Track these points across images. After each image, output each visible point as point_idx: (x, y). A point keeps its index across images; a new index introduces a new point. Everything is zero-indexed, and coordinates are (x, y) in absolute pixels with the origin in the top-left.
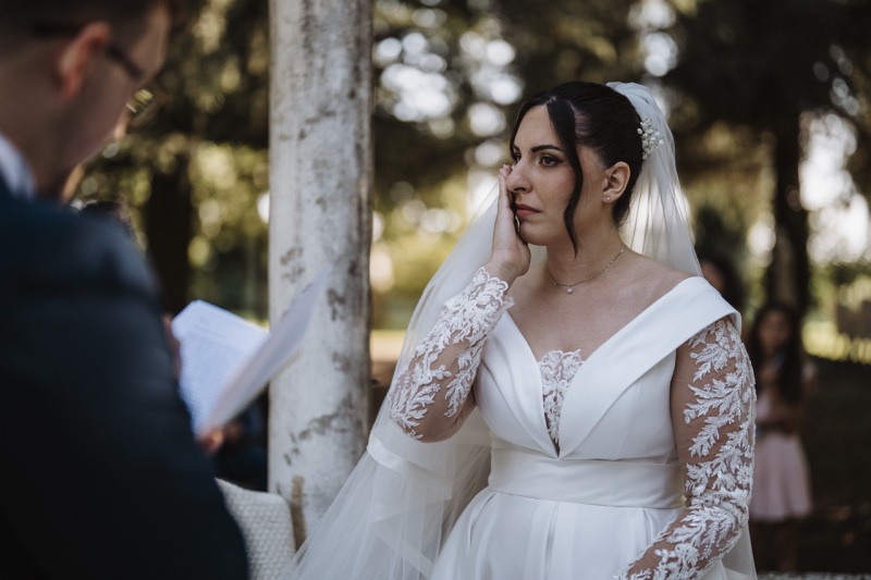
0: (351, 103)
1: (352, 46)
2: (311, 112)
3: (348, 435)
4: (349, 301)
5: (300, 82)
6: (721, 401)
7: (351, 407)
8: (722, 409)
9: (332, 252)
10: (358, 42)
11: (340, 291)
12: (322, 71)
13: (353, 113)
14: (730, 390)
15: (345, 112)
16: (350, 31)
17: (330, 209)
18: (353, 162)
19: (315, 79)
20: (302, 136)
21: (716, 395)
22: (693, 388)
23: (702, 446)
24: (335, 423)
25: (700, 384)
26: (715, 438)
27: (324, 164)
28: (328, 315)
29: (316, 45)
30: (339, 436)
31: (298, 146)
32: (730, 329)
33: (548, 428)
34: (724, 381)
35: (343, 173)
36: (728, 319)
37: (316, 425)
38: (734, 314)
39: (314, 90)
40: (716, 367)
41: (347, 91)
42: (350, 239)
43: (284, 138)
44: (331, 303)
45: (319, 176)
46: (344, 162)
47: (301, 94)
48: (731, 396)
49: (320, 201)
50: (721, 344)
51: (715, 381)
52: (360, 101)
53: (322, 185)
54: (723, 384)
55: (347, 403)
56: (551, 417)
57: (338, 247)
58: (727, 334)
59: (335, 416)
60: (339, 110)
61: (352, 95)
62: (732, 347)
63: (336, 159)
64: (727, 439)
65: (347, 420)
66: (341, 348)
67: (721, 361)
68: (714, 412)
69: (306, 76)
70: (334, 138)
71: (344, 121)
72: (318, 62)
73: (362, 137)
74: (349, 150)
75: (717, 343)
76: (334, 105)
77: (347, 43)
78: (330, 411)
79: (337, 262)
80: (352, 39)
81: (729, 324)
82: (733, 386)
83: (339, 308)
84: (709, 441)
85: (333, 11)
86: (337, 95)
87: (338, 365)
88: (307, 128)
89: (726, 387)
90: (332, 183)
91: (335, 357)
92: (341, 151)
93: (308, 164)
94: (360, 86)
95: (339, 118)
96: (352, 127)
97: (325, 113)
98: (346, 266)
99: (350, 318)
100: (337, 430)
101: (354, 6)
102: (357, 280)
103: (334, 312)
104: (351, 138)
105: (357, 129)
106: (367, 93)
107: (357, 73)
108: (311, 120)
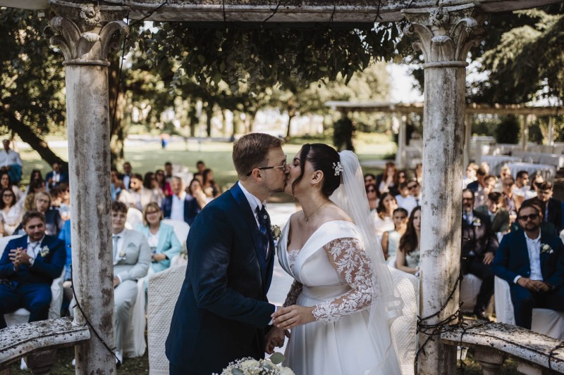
0: (442, 133)
1: (443, 111)
2: (428, 138)
3: (438, 259)
4: (439, 208)
7: (440, 248)
8: (348, 267)
9: (433, 190)
10: (446, 109)
11: (436, 205)
13: (443, 137)
16: (442, 106)
17: (433, 173)
18: (442, 155)
19: (429, 124)
20: (426, 146)
24: (432, 253)
29: (430, 112)
30: (434, 259)
31: (425, 149)
34: (344, 258)
35: (438, 160)
37: (427, 253)
39: (429, 128)
41: (440, 128)
42: (440, 185)
44: (432, 209)
45: (430, 161)
46: (438, 156)
47: (426, 130)
48: (349, 262)
49: (430, 170)
51: (341, 259)
53: (430, 165)
54: (344, 260)
57: (435, 188)
59: (433, 251)
60: (437, 136)
61: (443, 130)
63: (435, 155)
65: (438, 253)
66: (435, 226)
68: (345, 269)
69: (427, 123)
70: (435, 147)
71: (439, 141)
72: (430, 118)
76: (435, 134)
78: (431, 249)
79: (434, 194)
83: (435, 211)
85: (435, 98)
86: (436, 130)
87: (434, 232)
88: (427, 143)
89: (346, 260)
90: (434, 164)
91: (433, 229)
92: (438, 152)
93: (427, 156)
95: (437, 139)
96: (443, 142)
97: (433, 137)
98: (439, 195)
99: (440, 215)
100: (433, 256)
101: (444, 95)
102: (444, 200)
103: (433, 212)
104: (442, 146)
105: (445, 143)
106: (450, 128)
107: (445, 121)
108: (428, 140)
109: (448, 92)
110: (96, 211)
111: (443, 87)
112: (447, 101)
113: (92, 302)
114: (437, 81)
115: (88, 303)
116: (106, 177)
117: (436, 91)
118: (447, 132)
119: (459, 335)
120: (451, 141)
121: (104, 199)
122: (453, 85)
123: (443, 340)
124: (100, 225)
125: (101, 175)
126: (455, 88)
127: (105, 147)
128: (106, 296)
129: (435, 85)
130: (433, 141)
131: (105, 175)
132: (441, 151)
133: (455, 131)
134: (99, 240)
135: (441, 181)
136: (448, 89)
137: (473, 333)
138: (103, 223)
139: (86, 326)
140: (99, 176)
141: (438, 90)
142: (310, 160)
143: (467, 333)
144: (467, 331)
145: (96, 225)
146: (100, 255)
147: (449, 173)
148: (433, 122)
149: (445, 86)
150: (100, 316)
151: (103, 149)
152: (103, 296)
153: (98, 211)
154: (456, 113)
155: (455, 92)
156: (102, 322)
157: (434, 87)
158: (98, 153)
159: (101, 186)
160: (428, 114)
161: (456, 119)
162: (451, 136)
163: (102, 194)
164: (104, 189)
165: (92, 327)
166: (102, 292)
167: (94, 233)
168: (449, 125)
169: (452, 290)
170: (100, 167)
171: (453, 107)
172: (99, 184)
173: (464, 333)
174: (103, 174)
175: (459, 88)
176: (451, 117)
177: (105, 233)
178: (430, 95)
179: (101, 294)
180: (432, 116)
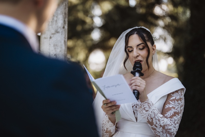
0: (63, 30)
1: (64, 15)
2: (53, 31)
5: (50, 23)
6: (176, 106)
8: (176, 108)
12: (56, 21)
13: (64, 32)
14: (178, 104)
15: (62, 32)
17: (58, 57)
19: (54, 23)
20: (51, 38)
21: (175, 104)
22: (170, 101)
23: (168, 115)
26: (172, 114)
27: (57, 45)
29: (55, 14)
31: (49, 41)
32: (182, 91)
33: (134, 114)
35: (61, 48)
36: (182, 89)
38: (184, 88)
39: (54, 26)
40: (177, 98)
41: (62, 26)
43: (45, 38)
45: (55, 48)
47: (50, 27)
49: (55, 55)
50: (179, 94)
51: (176, 101)
52: (65, 29)
53: (56, 51)
56: (135, 112)
58: (181, 92)
60: (60, 31)
61: (64, 27)
62: (181, 95)
64: (176, 116)
67: (178, 97)
69: (52, 22)
70: (59, 39)
71: (62, 34)
72: (55, 18)
73: (66, 39)
74: (63, 42)
75: (178, 93)
76: (59, 30)
77: (63, 14)
80: (64, 13)
81: (182, 90)
82: (179, 104)
84: (170, 114)
86: (60, 27)
88: (52, 36)
89: (178, 103)
92: (61, 42)
93: (52, 45)
94: (65, 25)
95: (60, 33)
96: (63, 36)
97: (57, 32)
104: (63, 39)
107: (65, 22)
171: (67, 14)
180: (57, 17)
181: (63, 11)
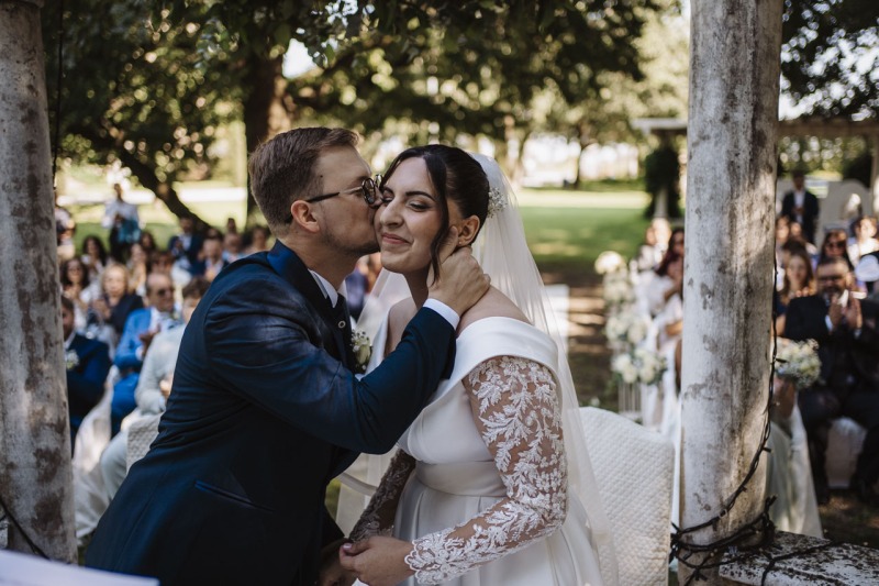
0: (723, 127)
2: (695, 137)
3: (714, 404)
4: (718, 294)
6: (504, 428)
7: (717, 380)
8: (507, 436)
9: (705, 252)
10: (733, 72)
11: (710, 286)
12: (702, 102)
13: (726, 136)
14: (510, 419)
15: (718, 135)
16: (725, 65)
17: (704, 218)
18: (725, 177)
20: (691, 156)
21: (500, 424)
22: (483, 420)
23: (502, 465)
24: (703, 391)
25: (485, 416)
26: (509, 459)
27: (702, 180)
28: (701, 304)
29: (698, 81)
30: (706, 403)
34: (503, 413)
35: (715, 187)
37: (691, 390)
39: (697, 118)
41: (720, 116)
42: (720, 242)
44: (703, 294)
45: (698, 189)
46: (716, 178)
48: (513, 424)
49: (698, 211)
50: (493, 381)
51: (495, 413)
53: (699, 198)
54: (502, 415)
55: (715, 377)
57: (709, 250)
58: (499, 371)
59: (704, 385)
60: (712, 135)
61: (726, 119)
62: (504, 382)
63: (710, 176)
64: (519, 457)
65: (714, 391)
66: (709, 332)
67: (495, 396)
68: (501, 438)
70: (709, 158)
71: (716, 144)
72: (699, 94)
75: (489, 381)
76: (708, 130)
78: (700, 381)
79: (707, 262)
82: (513, 416)
83: (709, 300)
84: (505, 461)
85: (710, 49)
86: (712, 121)
87: (707, 346)
88: (693, 151)
89: (506, 417)
90: (706, 196)
91: (705, 338)
92: (714, 168)
93: (693, 180)
95: (713, 141)
97: (704, 137)
98: (716, 265)
99: (719, 308)
100: (704, 398)
101: (728, 41)
102: (728, 277)
103: (705, 302)
104: (724, 157)
105: (731, 148)
106: (742, 115)
107: (731, 100)
108: (695, 145)
109: (737, 33)
110: (16, 295)
111: (725, 22)
112: (735, 53)
113: (14, 474)
114: (712, 9)
115: (8, 476)
116: (38, 228)
117: (710, 32)
118: (736, 123)
119: (760, 572)
120: (744, 145)
121: (34, 272)
122: (750, 16)
123: (725, 579)
124: (27, 324)
125: (24, 224)
126: (754, 23)
127: (31, 167)
128: (44, 463)
129: (709, 19)
130: (704, 145)
131: (34, 224)
132: (722, 167)
133: (754, 121)
134: (26, 354)
135: (721, 233)
136: (738, 26)
137: (791, 570)
138: (34, 319)
139: (6, 522)
140: (20, 227)
141: (715, 29)
142: (453, 194)
143: (777, 569)
144: (777, 565)
145: (18, 324)
146: (28, 382)
147: (740, 216)
148: (706, 102)
149: (732, 20)
150: (34, 502)
151: (27, 173)
152: (38, 464)
153: (22, 295)
154: (756, 81)
155: (755, 32)
156: (38, 515)
157: (706, 24)
158: (16, 181)
159: (26, 247)
160: (696, 87)
161: (757, 94)
162: (745, 133)
163: (29, 262)
164: (32, 254)
165: (16, 523)
166: (35, 455)
167: (14, 340)
168: (740, 108)
169: (746, 471)
170: (21, 207)
171: (750, 68)
172: (21, 242)
173: (770, 568)
174: (29, 222)
175: (763, 23)
176: (743, 92)
177: (39, 341)
178: (699, 43)
179: (33, 460)
180: (703, 89)
181: (723, 66)
